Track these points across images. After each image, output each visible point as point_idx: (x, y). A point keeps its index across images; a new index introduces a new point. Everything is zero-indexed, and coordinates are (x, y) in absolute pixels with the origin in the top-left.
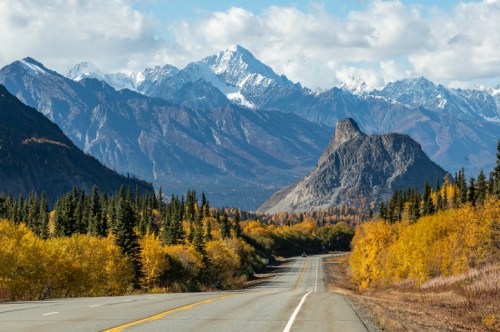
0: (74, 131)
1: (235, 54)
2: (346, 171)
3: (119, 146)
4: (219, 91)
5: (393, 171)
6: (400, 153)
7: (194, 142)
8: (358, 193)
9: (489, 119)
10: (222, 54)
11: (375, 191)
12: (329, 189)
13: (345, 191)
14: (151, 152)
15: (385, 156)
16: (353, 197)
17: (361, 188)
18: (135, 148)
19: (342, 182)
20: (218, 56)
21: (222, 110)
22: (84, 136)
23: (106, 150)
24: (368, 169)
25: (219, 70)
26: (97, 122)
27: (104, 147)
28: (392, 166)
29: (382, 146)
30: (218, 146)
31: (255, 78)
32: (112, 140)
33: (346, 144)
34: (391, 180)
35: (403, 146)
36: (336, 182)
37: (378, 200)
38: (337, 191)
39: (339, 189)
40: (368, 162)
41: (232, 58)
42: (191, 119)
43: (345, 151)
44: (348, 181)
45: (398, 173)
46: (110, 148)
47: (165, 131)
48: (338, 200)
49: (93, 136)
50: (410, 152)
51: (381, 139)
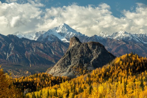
0: (3, 52)
1: (63, 26)
2: (73, 58)
3: (18, 56)
4: (57, 38)
5: (93, 57)
6: (95, 50)
7: (44, 53)
8: (78, 67)
9: (145, 43)
10: (59, 26)
11: (85, 66)
12: (66, 66)
13: (73, 66)
14: (29, 58)
15: (89, 51)
16: (76, 69)
17: (79, 65)
18: (24, 56)
19: (72, 63)
20: (58, 27)
21: (55, 43)
22: (6, 53)
23: (14, 58)
24: (82, 57)
25: (58, 31)
26: (11, 49)
27: (13, 57)
28: (92, 55)
29: (88, 47)
30: (53, 55)
31: (70, 33)
32: (16, 54)
33: (73, 47)
34: (92, 61)
35: (96, 47)
36: (69, 63)
37: (86, 70)
38: (70, 67)
39: (70, 66)
40: (82, 54)
41: (63, 27)
42: (44, 46)
43: (73, 50)
44: (74, 62)
45: (95, 58)
46: (15, 57)
47: (34, 51)
48: (70, 71)
49: (9, 53)
50: (99, 49)
51: (87, 44)
